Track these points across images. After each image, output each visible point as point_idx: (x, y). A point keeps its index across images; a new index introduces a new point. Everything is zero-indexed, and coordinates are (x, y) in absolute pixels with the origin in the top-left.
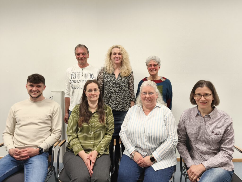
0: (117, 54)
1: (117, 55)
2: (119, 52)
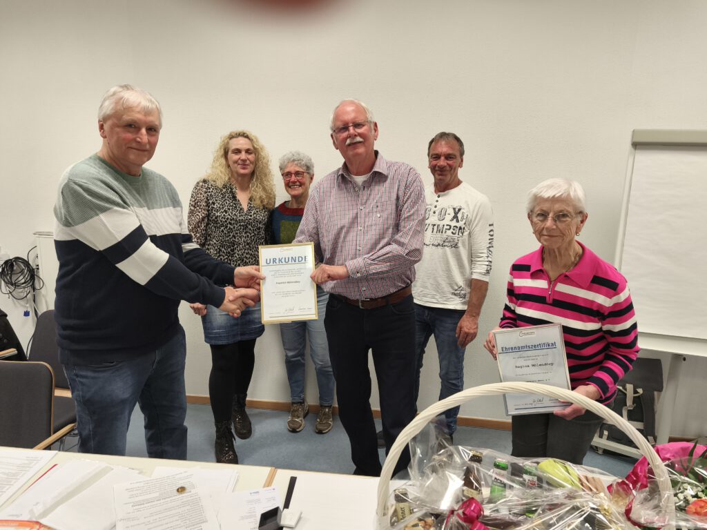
0: (243, 153)
1: (243, 156)
2: (247, 147)
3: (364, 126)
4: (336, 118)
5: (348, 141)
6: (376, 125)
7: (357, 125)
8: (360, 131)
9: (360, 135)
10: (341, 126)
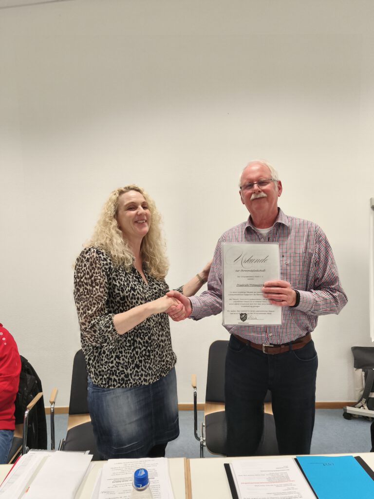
3: (268, 183)
4: (244, 177)
5: (253, 197)
6: (280, 183)
7: (261, 183)
8: (264, 188)
9: (264, 191)
10: (247, 184)
